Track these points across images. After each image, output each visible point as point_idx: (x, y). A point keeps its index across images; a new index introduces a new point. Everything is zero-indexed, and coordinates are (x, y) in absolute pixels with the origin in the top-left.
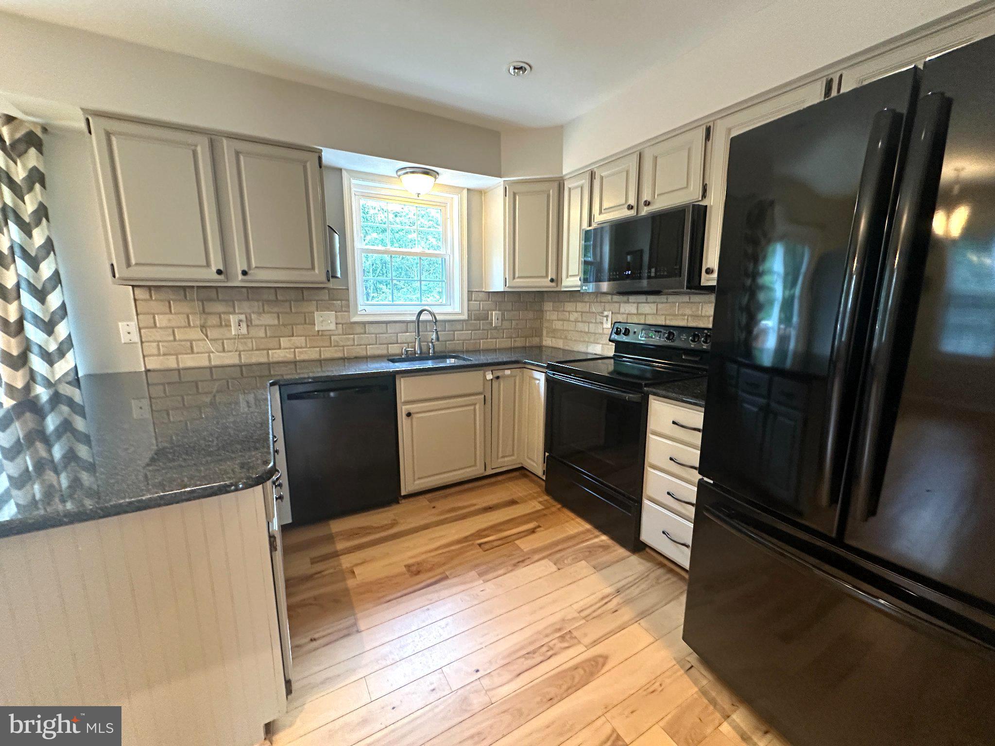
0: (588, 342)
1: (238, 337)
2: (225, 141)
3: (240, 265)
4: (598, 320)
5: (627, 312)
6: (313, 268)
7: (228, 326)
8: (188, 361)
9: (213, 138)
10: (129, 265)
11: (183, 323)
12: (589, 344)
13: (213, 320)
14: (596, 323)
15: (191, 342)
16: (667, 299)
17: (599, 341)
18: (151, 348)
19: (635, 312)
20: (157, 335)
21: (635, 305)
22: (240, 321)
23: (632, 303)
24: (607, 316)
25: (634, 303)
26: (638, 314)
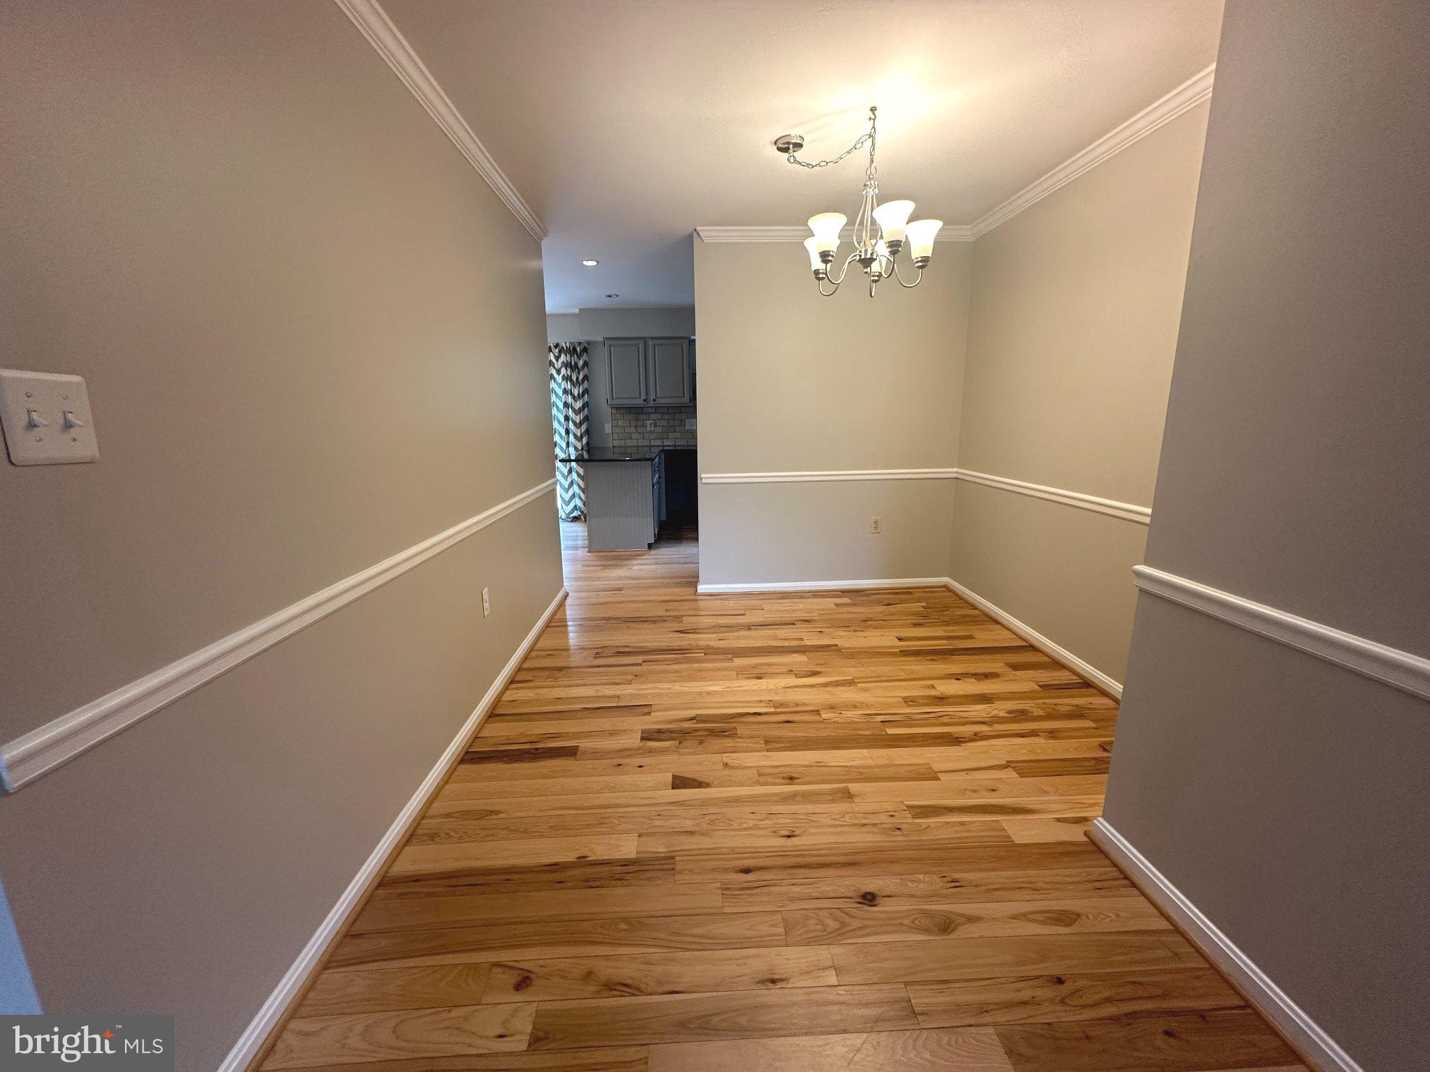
1: (651, 432)
2: (650, 340)
3: (653, 397)
6: (684, 396)
7: (646, 426)
8: (629, 443)
9: (645, 340)
10: (613, 399)
11: (628, 425)
13: (640, 423)
15: (631, 433)
18: (616, 436)
20: (617, 430)
22: (651, 424)
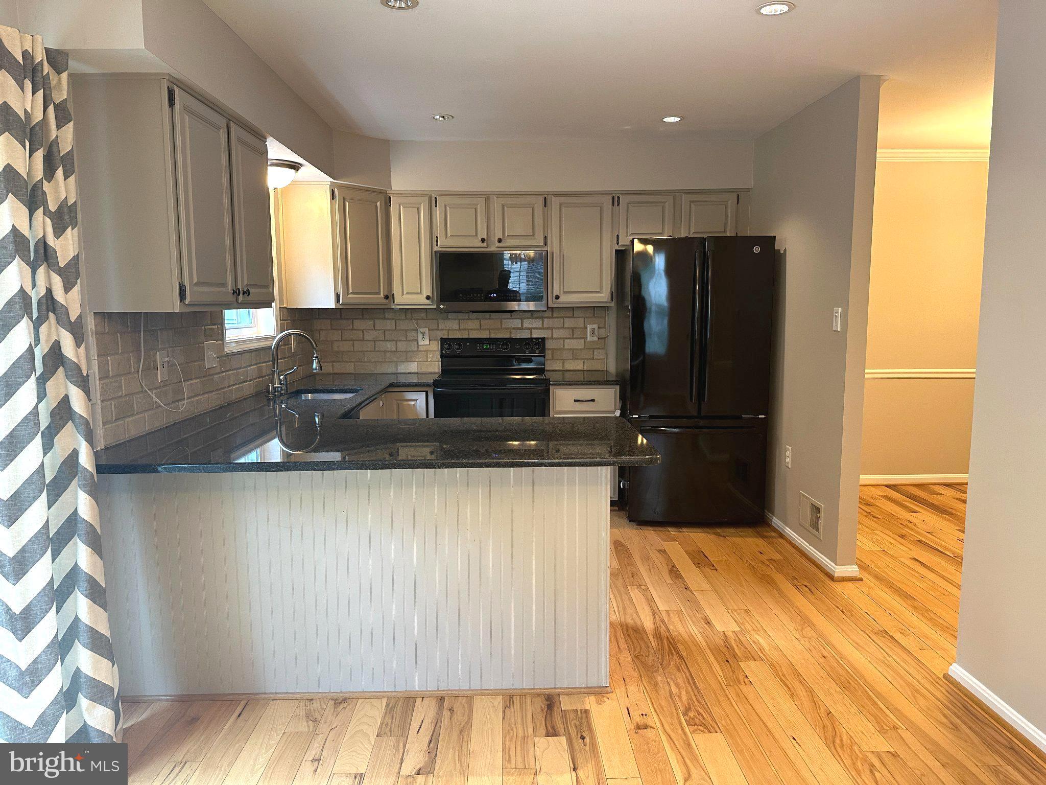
0: (397, 362)
4: (410, 338)
5: (447, 328)
12: (398, 363)
14: (406, 340)
16: (490, 316)
17: (413, 359)
19: (458, 328)
21: (457, 321)
23: (452, 319)
24: (423, 333)
25: (455, 319)
26: (460, 330)
